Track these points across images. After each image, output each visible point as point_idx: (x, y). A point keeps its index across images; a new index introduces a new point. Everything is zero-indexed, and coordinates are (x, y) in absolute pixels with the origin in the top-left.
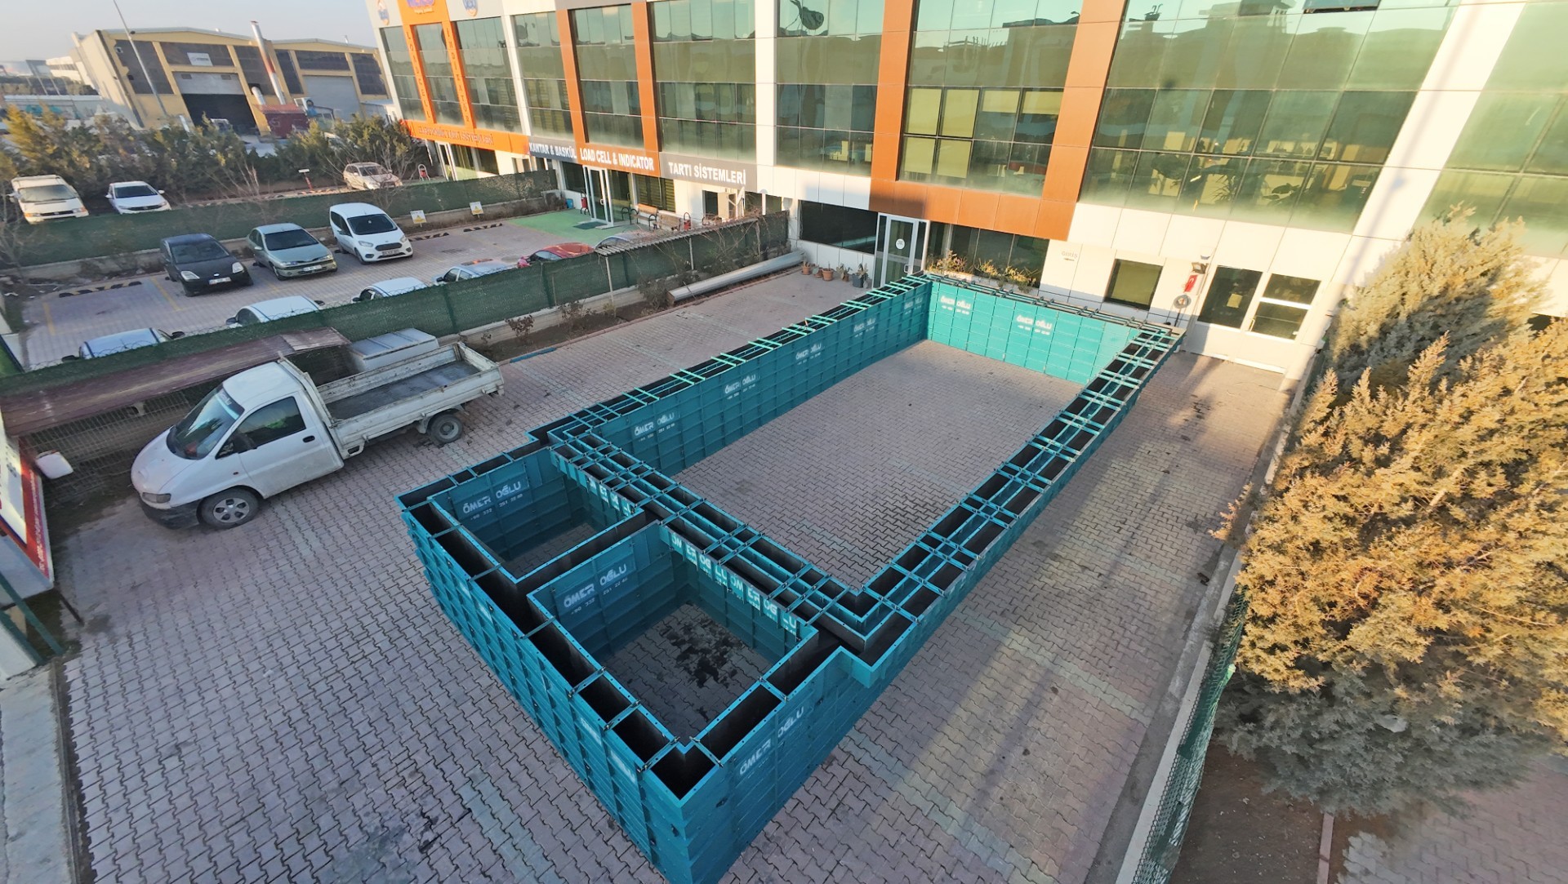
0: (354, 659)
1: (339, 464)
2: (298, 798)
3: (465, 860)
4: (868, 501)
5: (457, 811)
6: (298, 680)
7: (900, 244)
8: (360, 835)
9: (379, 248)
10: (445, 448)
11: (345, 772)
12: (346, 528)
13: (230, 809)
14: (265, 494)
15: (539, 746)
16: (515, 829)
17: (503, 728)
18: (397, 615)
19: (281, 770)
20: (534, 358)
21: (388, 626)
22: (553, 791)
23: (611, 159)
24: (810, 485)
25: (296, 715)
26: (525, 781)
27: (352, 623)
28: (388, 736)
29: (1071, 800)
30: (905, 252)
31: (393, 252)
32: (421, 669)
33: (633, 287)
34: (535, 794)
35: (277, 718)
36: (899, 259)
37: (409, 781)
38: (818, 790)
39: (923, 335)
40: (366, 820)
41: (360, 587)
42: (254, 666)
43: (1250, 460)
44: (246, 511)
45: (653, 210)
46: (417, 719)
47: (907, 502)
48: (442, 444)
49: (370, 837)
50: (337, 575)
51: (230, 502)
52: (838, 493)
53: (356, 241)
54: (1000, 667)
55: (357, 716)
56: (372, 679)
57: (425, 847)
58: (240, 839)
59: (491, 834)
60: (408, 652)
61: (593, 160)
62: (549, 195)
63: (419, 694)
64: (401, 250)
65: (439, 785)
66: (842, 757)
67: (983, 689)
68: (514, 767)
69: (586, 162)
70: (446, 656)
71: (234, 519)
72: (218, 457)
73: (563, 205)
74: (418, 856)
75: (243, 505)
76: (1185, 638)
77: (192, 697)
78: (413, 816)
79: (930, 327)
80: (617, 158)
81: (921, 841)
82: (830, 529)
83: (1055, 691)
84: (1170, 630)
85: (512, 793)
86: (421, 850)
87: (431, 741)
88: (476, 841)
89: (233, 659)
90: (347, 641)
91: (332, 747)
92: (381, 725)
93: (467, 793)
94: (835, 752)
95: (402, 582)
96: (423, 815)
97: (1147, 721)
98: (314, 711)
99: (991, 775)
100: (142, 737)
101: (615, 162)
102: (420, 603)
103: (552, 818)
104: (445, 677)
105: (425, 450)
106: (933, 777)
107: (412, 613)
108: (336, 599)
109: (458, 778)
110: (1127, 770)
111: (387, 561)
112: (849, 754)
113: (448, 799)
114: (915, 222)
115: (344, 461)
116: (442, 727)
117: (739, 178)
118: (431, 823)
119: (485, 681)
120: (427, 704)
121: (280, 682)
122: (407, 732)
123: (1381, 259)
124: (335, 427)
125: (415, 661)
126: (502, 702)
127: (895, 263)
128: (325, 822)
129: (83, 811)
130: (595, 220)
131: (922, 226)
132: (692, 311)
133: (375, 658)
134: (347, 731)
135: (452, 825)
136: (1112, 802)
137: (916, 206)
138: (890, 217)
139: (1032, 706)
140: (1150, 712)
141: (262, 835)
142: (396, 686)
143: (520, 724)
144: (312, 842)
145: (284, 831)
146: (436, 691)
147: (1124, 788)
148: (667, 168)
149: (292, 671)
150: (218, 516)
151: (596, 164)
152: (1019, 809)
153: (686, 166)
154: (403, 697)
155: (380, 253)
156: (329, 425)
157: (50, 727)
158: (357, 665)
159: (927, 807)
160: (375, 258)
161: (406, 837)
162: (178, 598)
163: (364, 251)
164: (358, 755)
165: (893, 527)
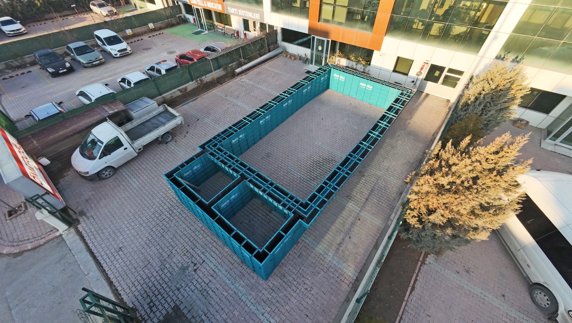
0: (161, 220)
1: (136, 154)
2: (158, 260)
3: (206, 273)
4: (308, 159)
5: (201, 261)
6: (147, 228)
7: (320, 48)
8: (177, 268)
9: (119, 51)
10: (168, 144)
11: (169, 253)
12: (145, 177)
13: (141, 264)
14: (116, 167)
15: (219, 243)
16: (217, 265)
17: (208, 238)
18: (169, 206)
19: (151, 253)
20: (190, 103)
21: (168, 210)
22: (226, 255)
23: (204, 4)
24: (290, 153)
25: (150, 238)
26: (217, 253)
27: (157, 209)
28: (177, 242)
29: (360, 250)
30: (322, 51)
31: (124, 52)
32: (181, 222)
33: (221, 69)
34: (221, 256)
35: (145, 239)
36: (319, 54)
37: (186, 254)
38: (295, 251)
39: (328, 87)
40: (178, 265)
41: (155, 197)
42: (133, 224)
43: (430, 137)
44: (111, 173)
45: (223, 25)
46: (184, 237)
47: (321, 159)
48: (167, 143)
49: (180, 269)
50: (147, 194)
51: (106, 171)
52: (299, 156)
53: (108, 48)
54: (345, 213)
55: (167, 237)
56: (168, 226)
57: (195, 270)
58: (147, 271)
59: (211, 266)
60: (176, 218)
61: (196, 3)
62: (179, 17)
63: (183, 230)
64: (127, 51)
65: (195, 255)
66: (301, 241)
67: (339, 220)
68: (214, 249)
69: (193, 4)
70: (187, 218)
71: (108, 176)
72: (99, 159)
73: (185, 21)
74: (194, 273)
75: (110, 171)
76: (398, 202)
77: (119, 234)
78: (190, 263)
79: (330, 84)
80: (206, 3)
81: (321, 262)
82: (296, 170)
83: (359, 219)
84: (394, 199)
85: (215, 256)
86: (194, 271)
87: (189, 243)
88: (208, 269)
89: (126, 222)
90: (157, 215)
91: (163, 246)
92: (175, 239)
93: (202, 256)
94: (299, 240)
95: (168, 195)
96: (193, 262)
97: (383, 227)
98: (155, 237)
99: (340, 244)
100: (109, 246)
101: (206, 6)
102: (175, 202)
103: (226, 261)
104: (189, 225)
105: (162, 145)
106: (325, 246)
107: (174, 205)
108: (150, 202)
109: (199, 252)
110: (376, 241)
111: (161, 188)
112: (303, 241)
113: (198, 258)
114: (325, 39)
115: (138, 153)
116: (192, 239)
117: (257, 16)
118: (195, 264)
119: (201, 225)
120: (185, 233)
121: (142, 229)
122: (182, 241)
123: (485, 65)
124: (133, 144)
125: (178, 220)
126: (206, 231)
127: (318, 55)
128: (167, 266)
129: (102, 267)
130: (200, 29)
131: (328, 41)
132: (244, 78)
133: (167, 220)
134: (165, 241)
135: (201, 265)
136: (371, 249)
137: (326, 34)
138: (316, 37)
139: (353, 224)
140: (384, 224)
141: (152, 270)
142: (175, 228)
143: (212, 237)
144: (166, 271)
145: (158, 269)
146: (187, 229)
147: (374, 246)
148: (227, 10)
149: (144, 225)
150: (104, 176)
151: (197, 5)
152: (347, 253)
153: (235, 10)
154: (178, 231)
155: (120, 53)
156: (131, 143)
157: (82, 245)
158: (162, 222)
159: (323, 253)
160: (118, 56)
161: (190, 268)
162: (102, 204)
163: (113, 53)
164: (171, 248)
165: (316, 168)
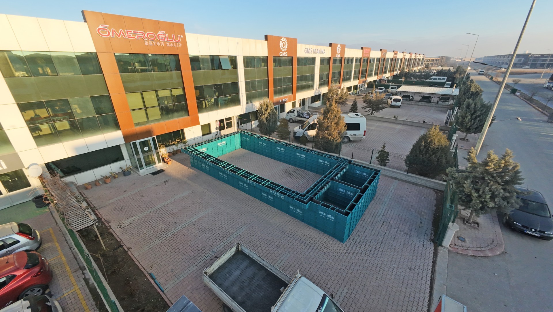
7: (146, 149)
30: (150, 150)
36: (148, 154)
114: (150, 138)
120: (372, 229)
131: (153, 139)
132: (121, 223)
137: (149, 133)
138: (137, 142)
